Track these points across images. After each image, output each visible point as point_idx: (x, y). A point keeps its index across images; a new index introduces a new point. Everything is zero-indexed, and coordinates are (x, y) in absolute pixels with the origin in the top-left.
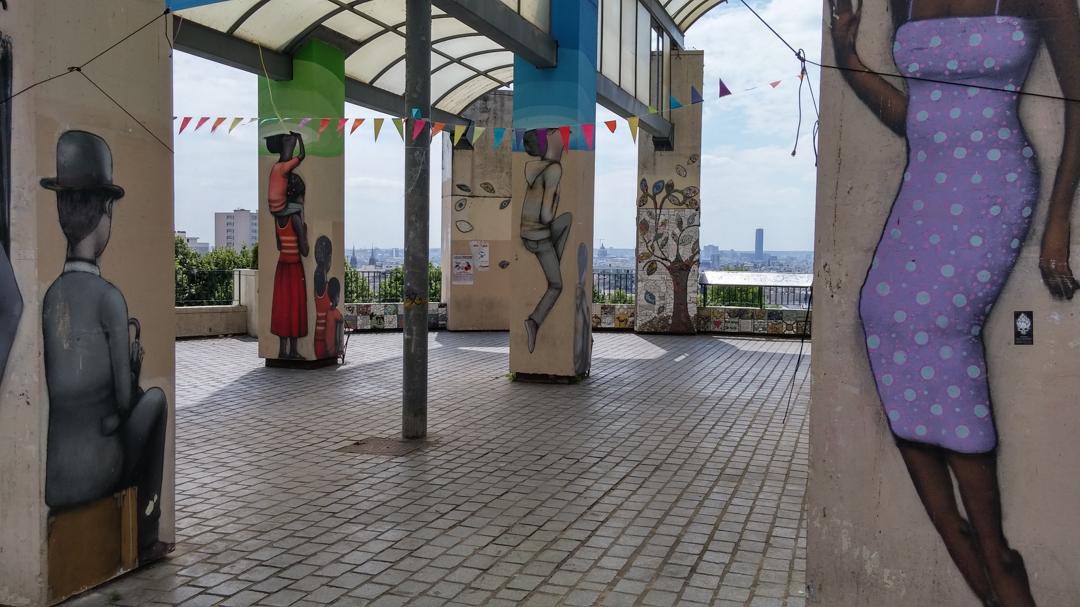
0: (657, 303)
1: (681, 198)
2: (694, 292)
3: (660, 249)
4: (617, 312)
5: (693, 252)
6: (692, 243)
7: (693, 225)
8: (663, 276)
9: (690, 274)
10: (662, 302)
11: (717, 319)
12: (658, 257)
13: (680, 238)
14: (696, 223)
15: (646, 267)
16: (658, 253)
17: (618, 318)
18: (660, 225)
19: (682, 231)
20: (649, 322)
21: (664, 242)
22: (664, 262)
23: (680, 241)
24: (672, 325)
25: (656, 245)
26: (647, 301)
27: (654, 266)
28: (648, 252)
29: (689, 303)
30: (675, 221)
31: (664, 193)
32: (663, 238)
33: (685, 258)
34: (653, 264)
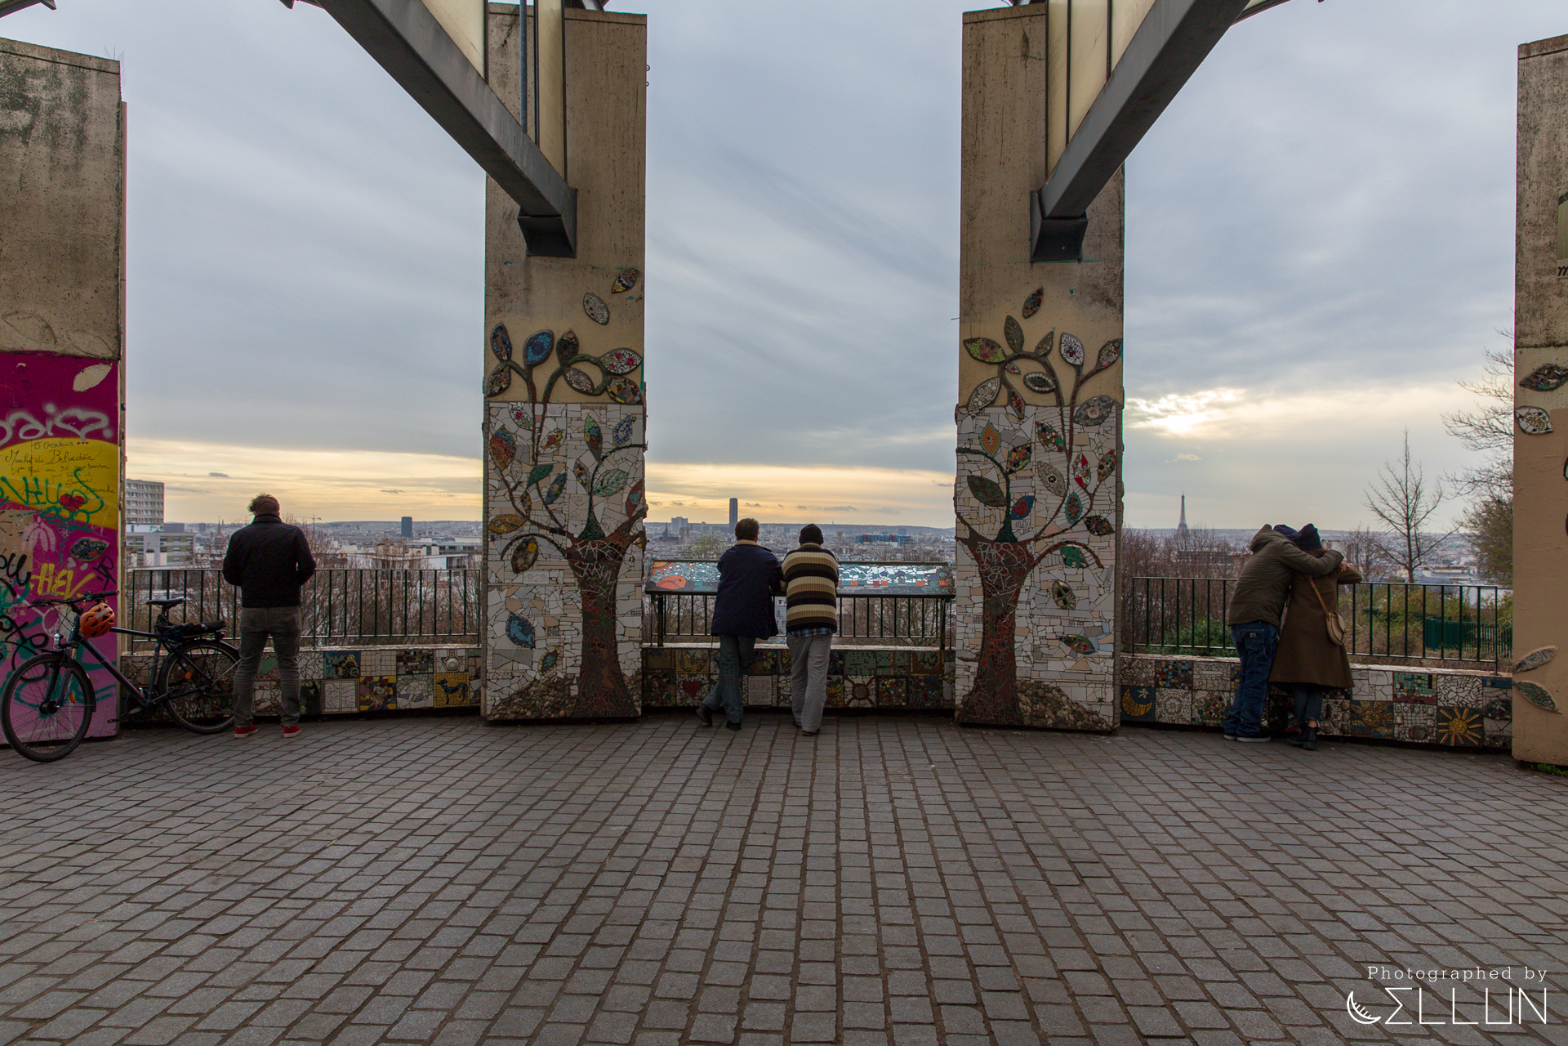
0: (540, 644)
1: (597, 378)
2: (633, 613)
3: (546, 504)
4: (440, 668)
5: (629, 513)
6: (628, 489)
7: (628, 444)
8: (554, 574)
9: (623, 568)
10: (553, 641)
11: (690, 676)
12: (540, 526)
13: (597, 476)
14: (634, 439)
15: (511, 551)
16: (540, 515)
17: (443, 682)
18: (545, 443)
19: (601, 459)
20: (519, 693)
21: (556, 487)
22: (558, 538)
23: (596, 485)
24: (577, 698)
25: (533, 494)
26: (514, 639)
27: (531, 547)
28: (513, 511)
29: (622, 641)
30: (582, 435)
31: (553, 364)
32: (553, 477)
33: (609, 527)
34: (527, 543)
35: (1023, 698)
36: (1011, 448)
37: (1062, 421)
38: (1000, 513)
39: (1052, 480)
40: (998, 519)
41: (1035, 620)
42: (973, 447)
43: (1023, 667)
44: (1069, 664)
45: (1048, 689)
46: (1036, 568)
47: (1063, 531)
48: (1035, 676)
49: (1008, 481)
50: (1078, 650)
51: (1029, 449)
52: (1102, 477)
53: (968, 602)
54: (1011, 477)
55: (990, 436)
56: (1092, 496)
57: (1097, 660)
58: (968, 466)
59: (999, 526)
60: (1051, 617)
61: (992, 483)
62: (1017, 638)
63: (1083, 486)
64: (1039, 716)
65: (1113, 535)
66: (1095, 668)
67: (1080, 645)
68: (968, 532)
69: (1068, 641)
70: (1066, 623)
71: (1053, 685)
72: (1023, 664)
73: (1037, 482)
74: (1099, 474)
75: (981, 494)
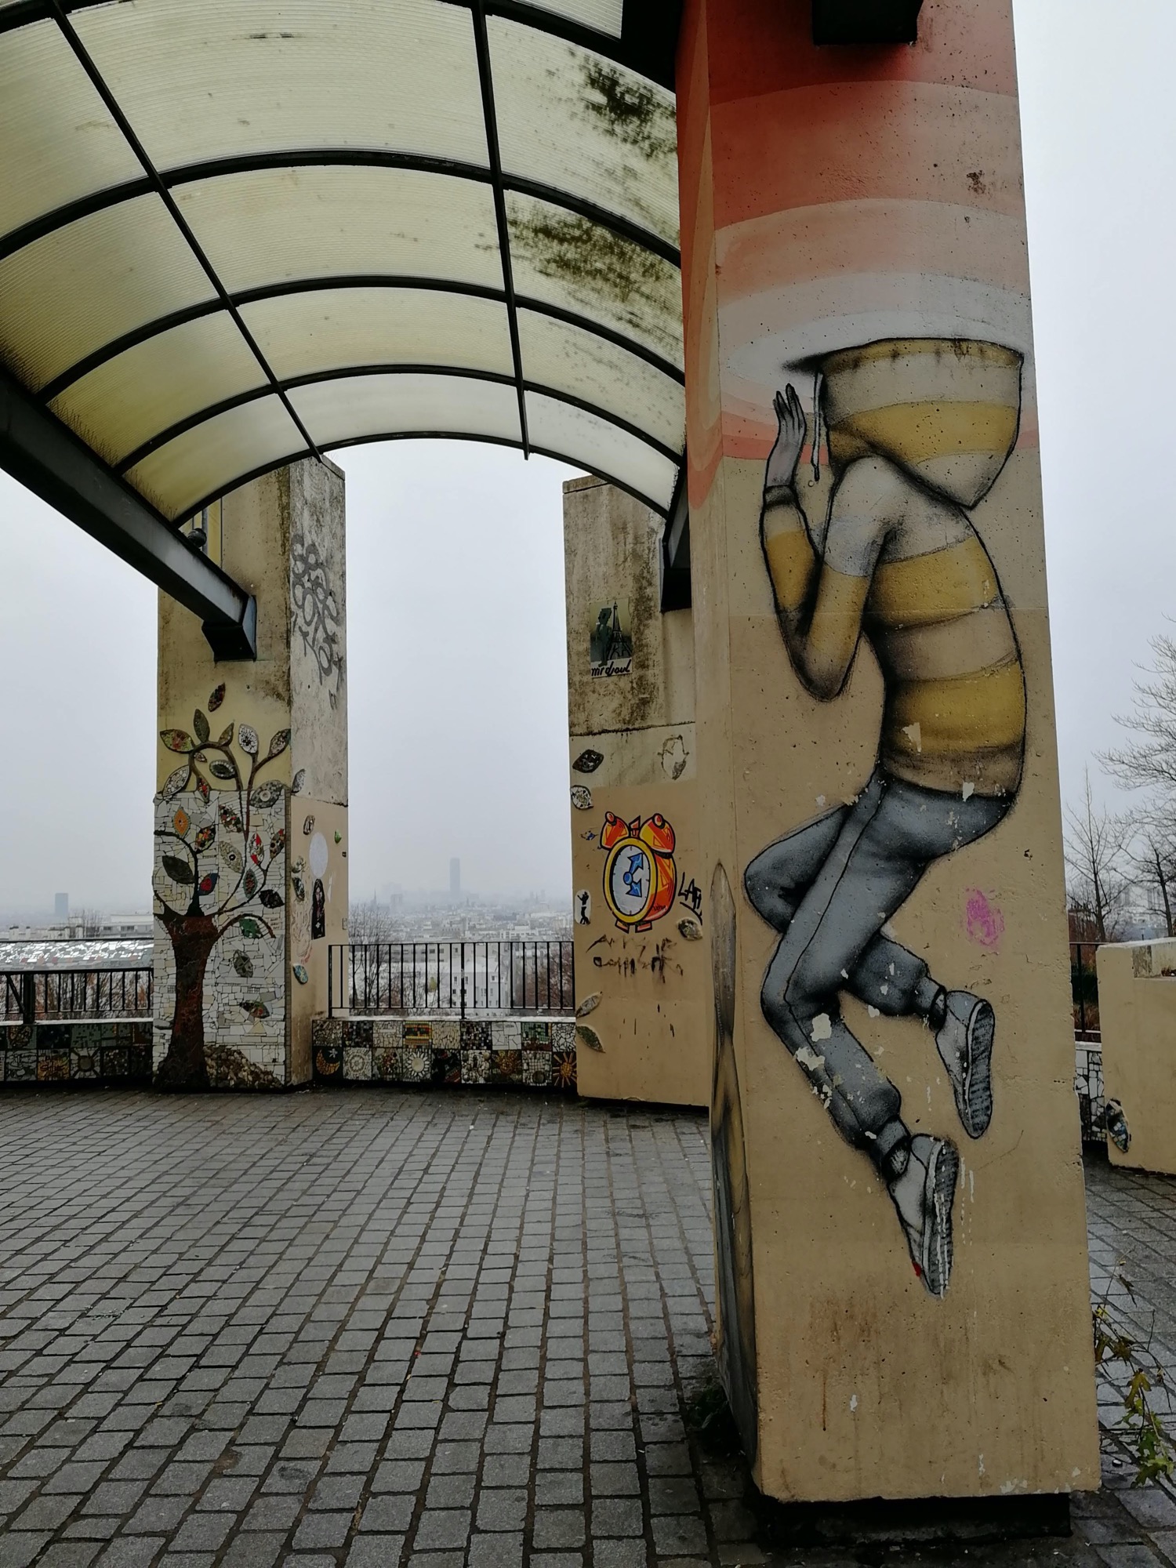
35: (209, 1062)
36: (199, 830)
37: (241, 804)
38: (190, 890)
39: (233, 858)
40: (188, 896)
41: (219, 988)
42: (168, 830)
43: (210, 1034)
44: (249, 1028)
45: (230, 1053)
46: (220, 940)
47: (242, 905)
48: (220, 1040)
49: (196, 860)
50: (254, 1014)
51: (213, 831)
52: (274, 853)
53: (164, 974)
54: (198, 856)
55: (181, 818)
56: (265, 872)
57: (271, 1023)
58: (163, 847)
59: (189, 902)
60: (233, 984)
61: (182, 862)
62: (204, 1006)
63: (259, 864)
64: (222, 1078)
65: (283, 907)
66: (269, 1031)
67: (256, 1010)
68: (163, 908)
69: (247, 1006)
70: (245, 990)
71: (235, 1048)
72: (210, 1030)
73: (220, 861)
74: (271, 851)
75: (174, 873)
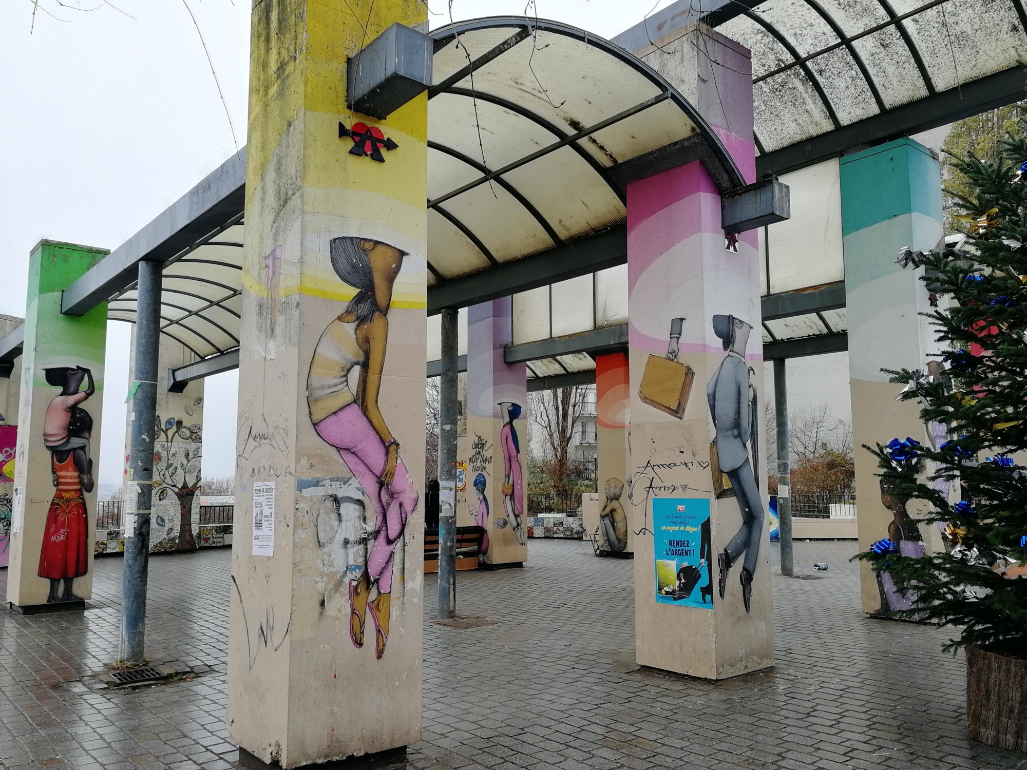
0: (167, 525)
1: (188, 433)
2: (196, 514)
3: (170, 477)
4: (122, 537)
5: (196, 479)
6: (197, 471)
7: (196, 456)
8: (172, 501)
9: (194, 499)
10: (171, 524)
11: (207, 536)
12: (168, 484)
13: (187, 467)
14: (199, 454)
15: (158, 494)
16: (168, 481)
18: (171, 456)
19: (188, 461)
20: (159, 543)
21: (174, 471)
22: (173, 488)
23: (187, 470)
24: (178, 544)
25: (167, 473)
26: (158, 524)
27: (165, 492)
28: (160, 480)
29: (193, 524)
30: (183, 453)
31: (174, 429)
32: (173, 467)
33: (190, 485)
34: (164, 490)
